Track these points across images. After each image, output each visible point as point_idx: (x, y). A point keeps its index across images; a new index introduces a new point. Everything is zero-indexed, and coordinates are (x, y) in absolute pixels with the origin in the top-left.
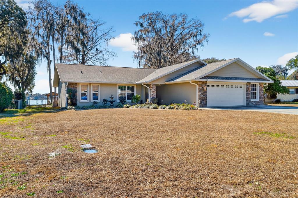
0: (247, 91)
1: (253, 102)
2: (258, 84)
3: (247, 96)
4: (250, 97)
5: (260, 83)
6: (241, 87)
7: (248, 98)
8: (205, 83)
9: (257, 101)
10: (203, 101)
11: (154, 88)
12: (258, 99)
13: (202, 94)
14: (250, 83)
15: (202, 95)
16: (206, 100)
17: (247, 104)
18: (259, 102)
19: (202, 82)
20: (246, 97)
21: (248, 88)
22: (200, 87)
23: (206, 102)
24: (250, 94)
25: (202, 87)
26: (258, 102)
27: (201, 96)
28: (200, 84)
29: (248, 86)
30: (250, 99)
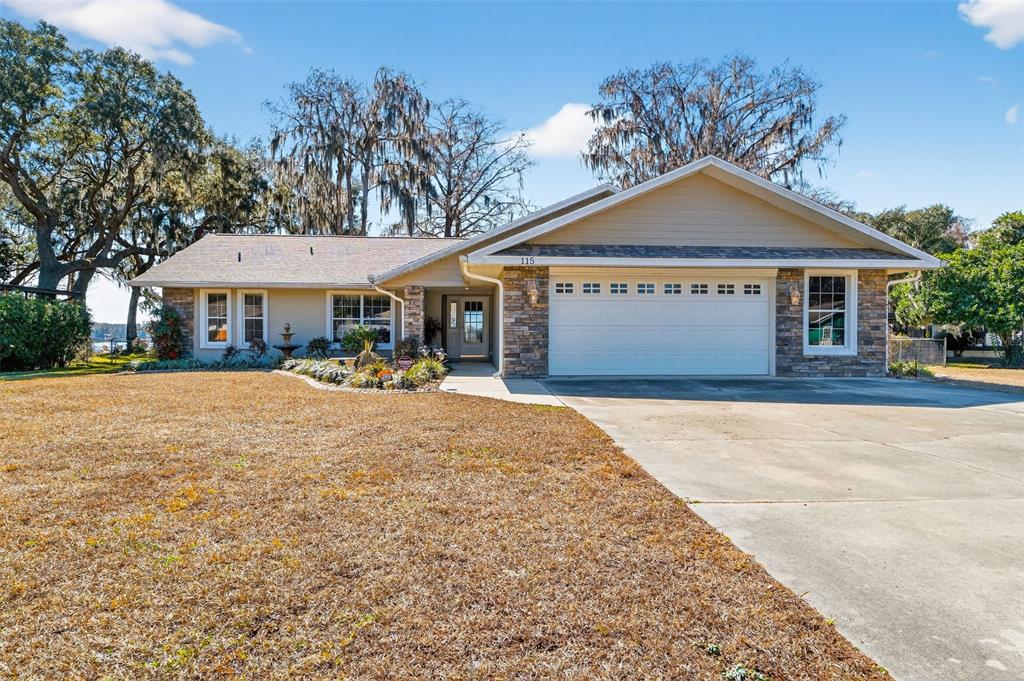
0: (780, 310)
1: (816, 358)
2: (854, 275)
3: (779, 330)
4: (801, 337)
5: (862, 272)
6: (752, 290)
7: (783, 343)
8: (542, 274)
9: (847, 357)
10: (528, 350)
11: (418, 300)
12: (850, 348)
13: (519, 322)
14: (798, 272)
15: (524, 324)
16: (546, 346)
17: (781, 370)
18: (858, 364)
19: (519, 268)
20: (778, 338)
21: (783, 297)
22: (513, 293)
23: (545, 357)
24: (801, 323)
25: (520, 293)
26: (854, 361)
27: (516, 328)
28: (511, 280)
29: (784, 286)
30: (801, 344)
